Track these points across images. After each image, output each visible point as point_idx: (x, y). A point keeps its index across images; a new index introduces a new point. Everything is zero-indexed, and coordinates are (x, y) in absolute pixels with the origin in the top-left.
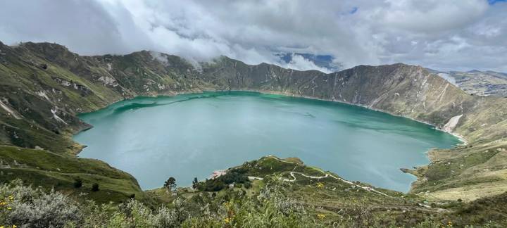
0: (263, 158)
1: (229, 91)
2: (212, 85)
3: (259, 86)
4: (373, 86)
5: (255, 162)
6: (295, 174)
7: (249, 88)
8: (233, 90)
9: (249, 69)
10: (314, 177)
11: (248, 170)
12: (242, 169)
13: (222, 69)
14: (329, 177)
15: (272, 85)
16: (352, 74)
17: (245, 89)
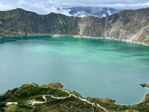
0: (23, 86)
1: (26, 36)
2: (11, 32)
3: (49, 31)
4: (133, 25)
5: (16, 89)
6: (46, 97)
7: (42, 32)
8: (28, 35)
9: (41, 18)
10: (60, 98)
11: (8, 97)
12: (4, 96)
13: (19, 19)
14: (72, 97)
15: (59, 29)
16: (118, 17)
17: (39, 34)
